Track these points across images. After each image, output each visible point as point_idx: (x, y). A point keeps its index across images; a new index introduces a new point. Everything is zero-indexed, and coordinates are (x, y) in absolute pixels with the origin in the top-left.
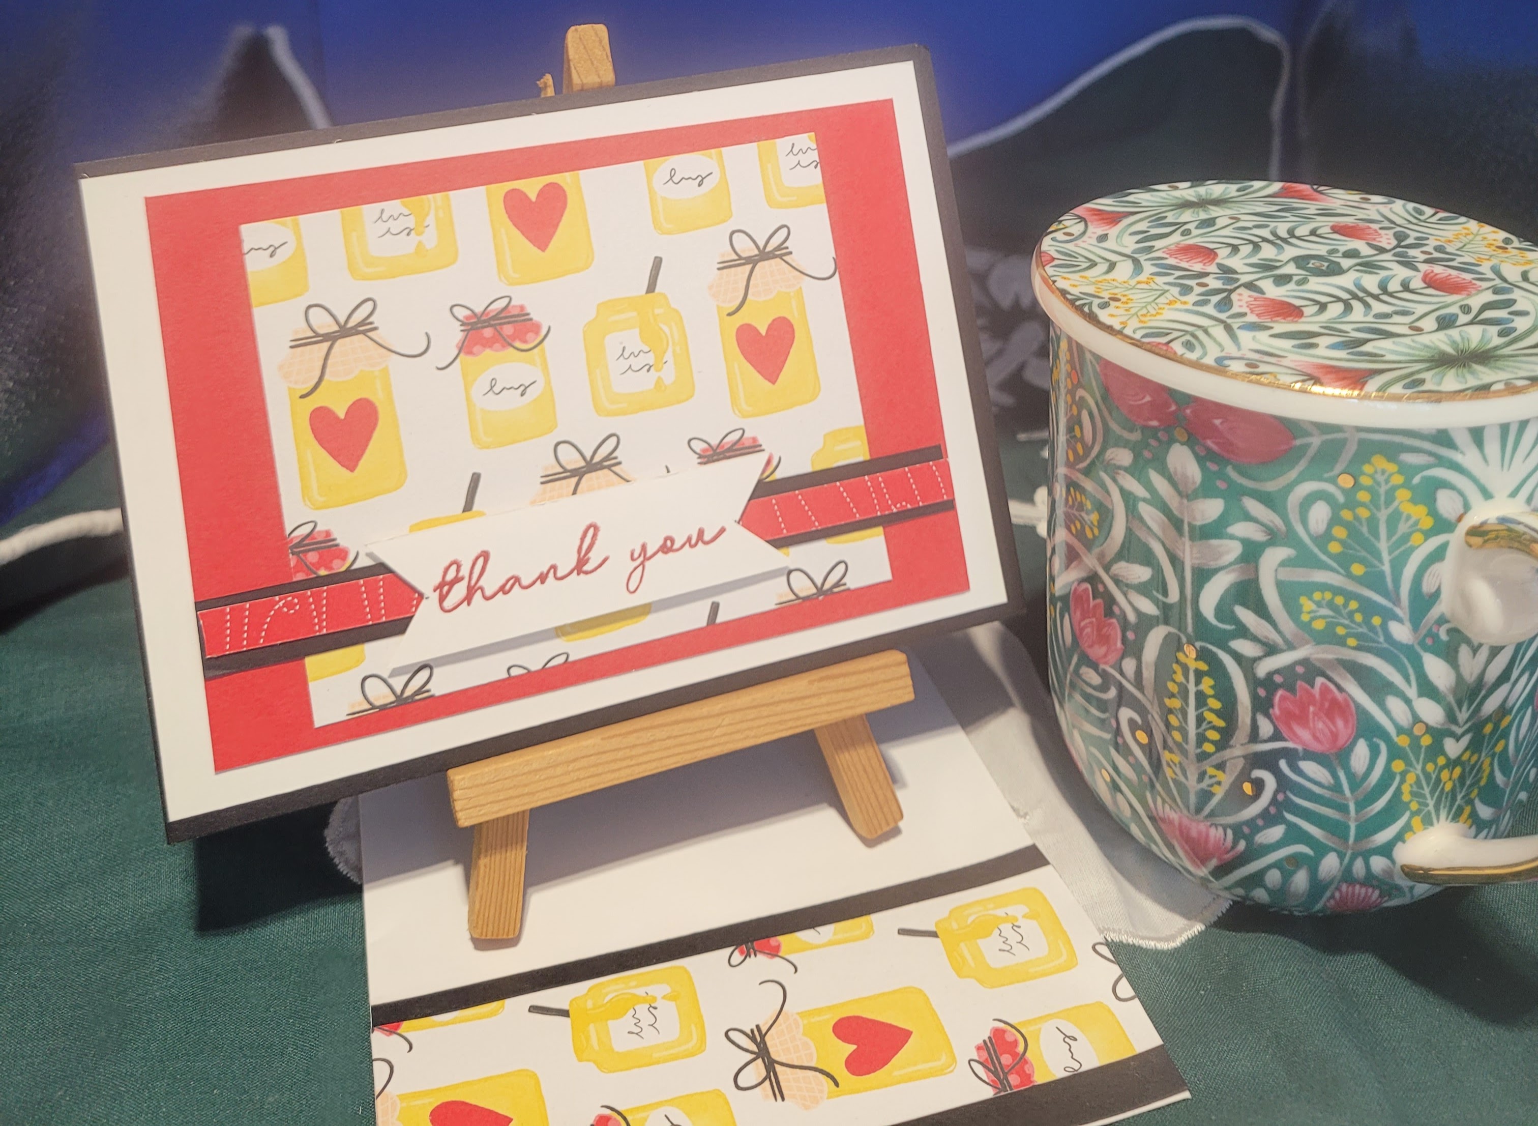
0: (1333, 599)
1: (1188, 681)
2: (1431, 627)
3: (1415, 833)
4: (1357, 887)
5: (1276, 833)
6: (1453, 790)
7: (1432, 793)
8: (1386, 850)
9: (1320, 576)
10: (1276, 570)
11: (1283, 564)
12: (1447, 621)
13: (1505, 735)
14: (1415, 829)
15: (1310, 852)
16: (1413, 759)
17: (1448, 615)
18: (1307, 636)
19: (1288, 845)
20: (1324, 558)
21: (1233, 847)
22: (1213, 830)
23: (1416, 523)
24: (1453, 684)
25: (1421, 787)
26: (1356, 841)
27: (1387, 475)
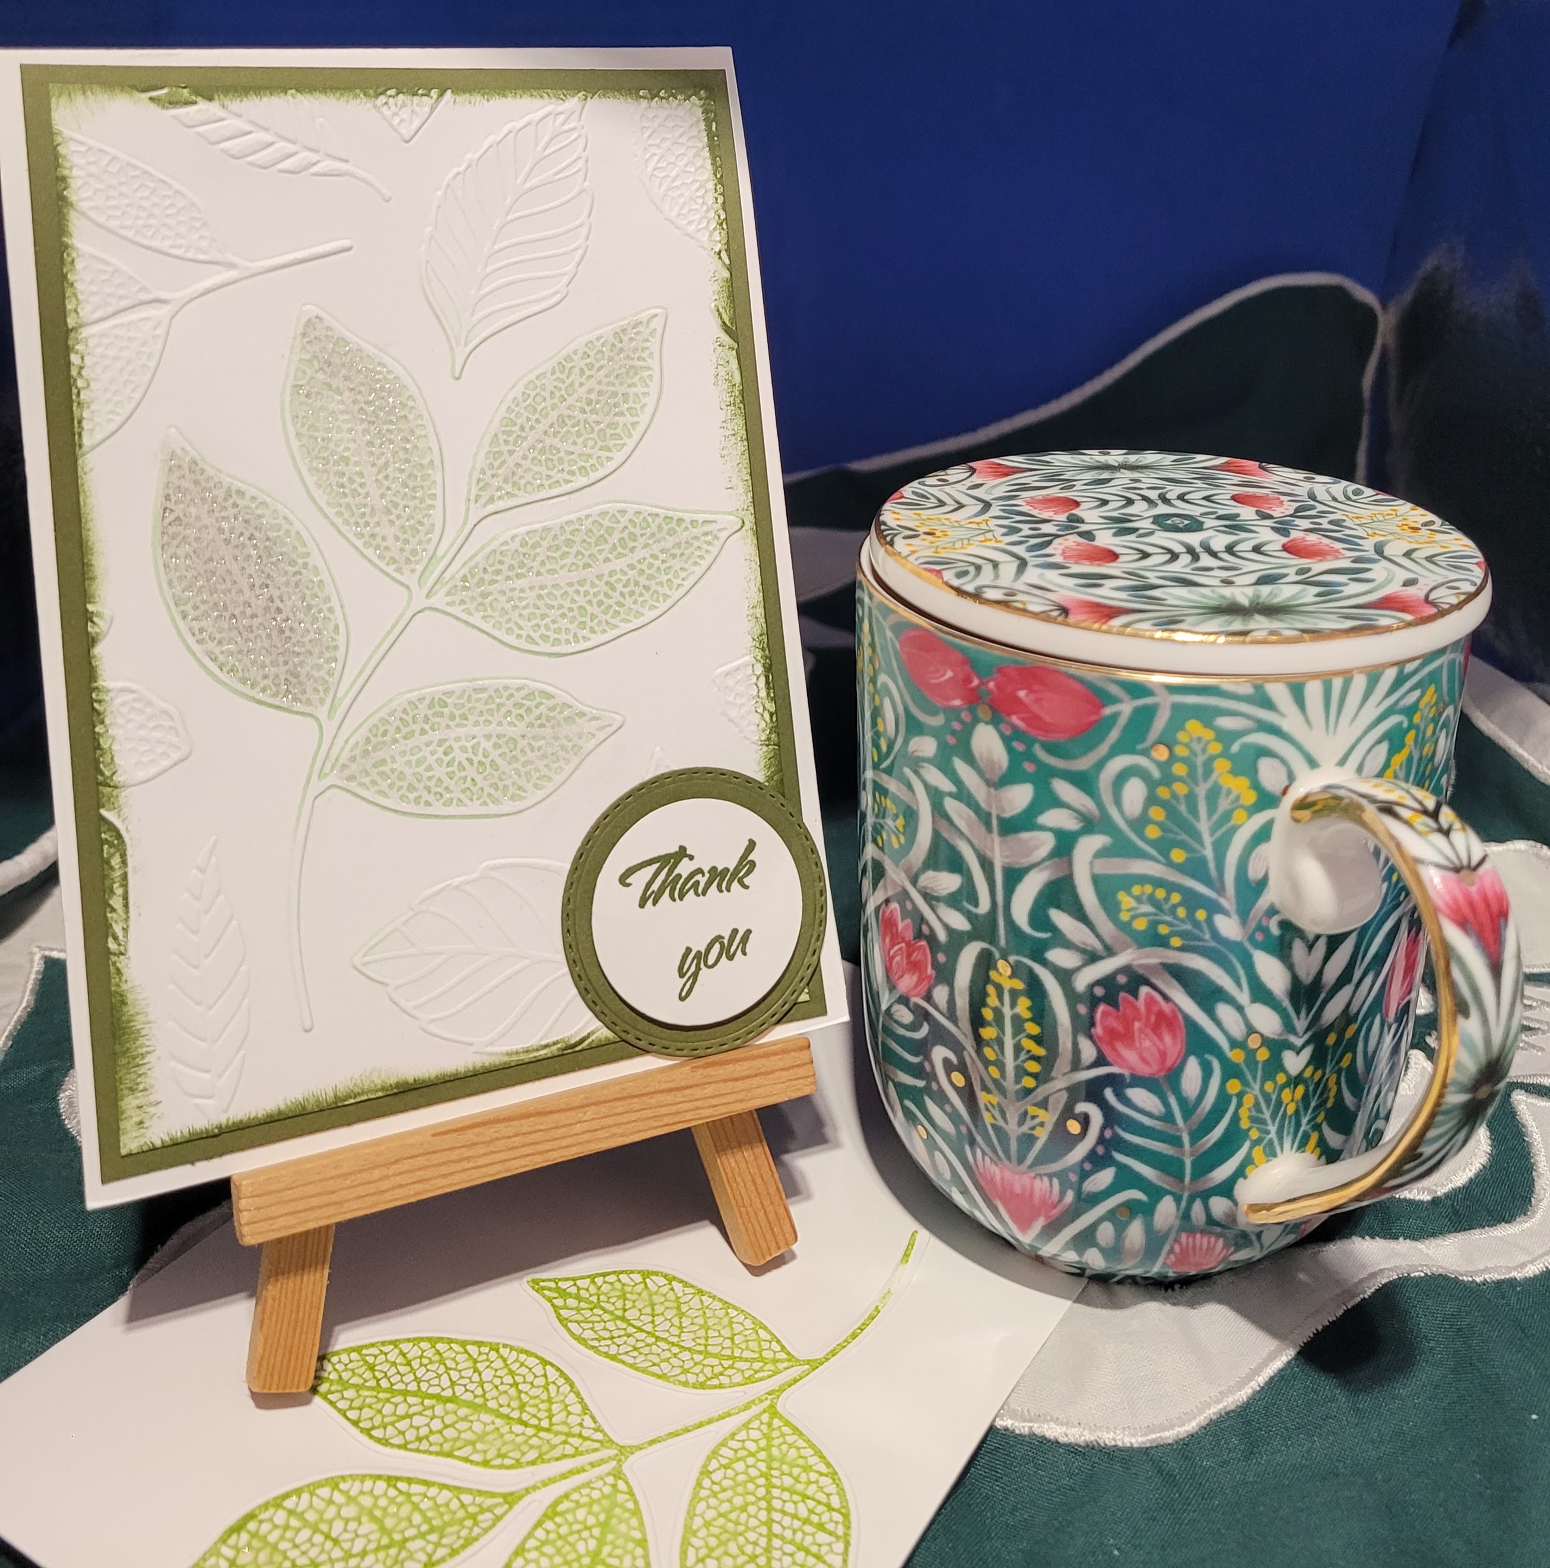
0: (1153, 893)
1: (1002, 1003)
2: (1261, 921)
3: (1257, 1167)
4: (1198, 1236)
5: (1105, 1178)
6: (1297, 1112)
7: (1273, 1118)
9: (1140, 867)
10: (1092, 863)
11: (1102, 853)
12: (1278, 913)
13: (1352, 1046)
14: (1257, 1162)
15: (1144, 1198)
16: (1249, 1077)
17: (1278, 906)
18: (1129, 940)
19: (1121, 1192)
20: (1141, 844)
21: (1060, 1200)
22: (1037, 1183)
23: (1238, 798)
24: (1289, 986)
25: (1260, 1111)
26: (1193, 1180)
27: (1203, 743)
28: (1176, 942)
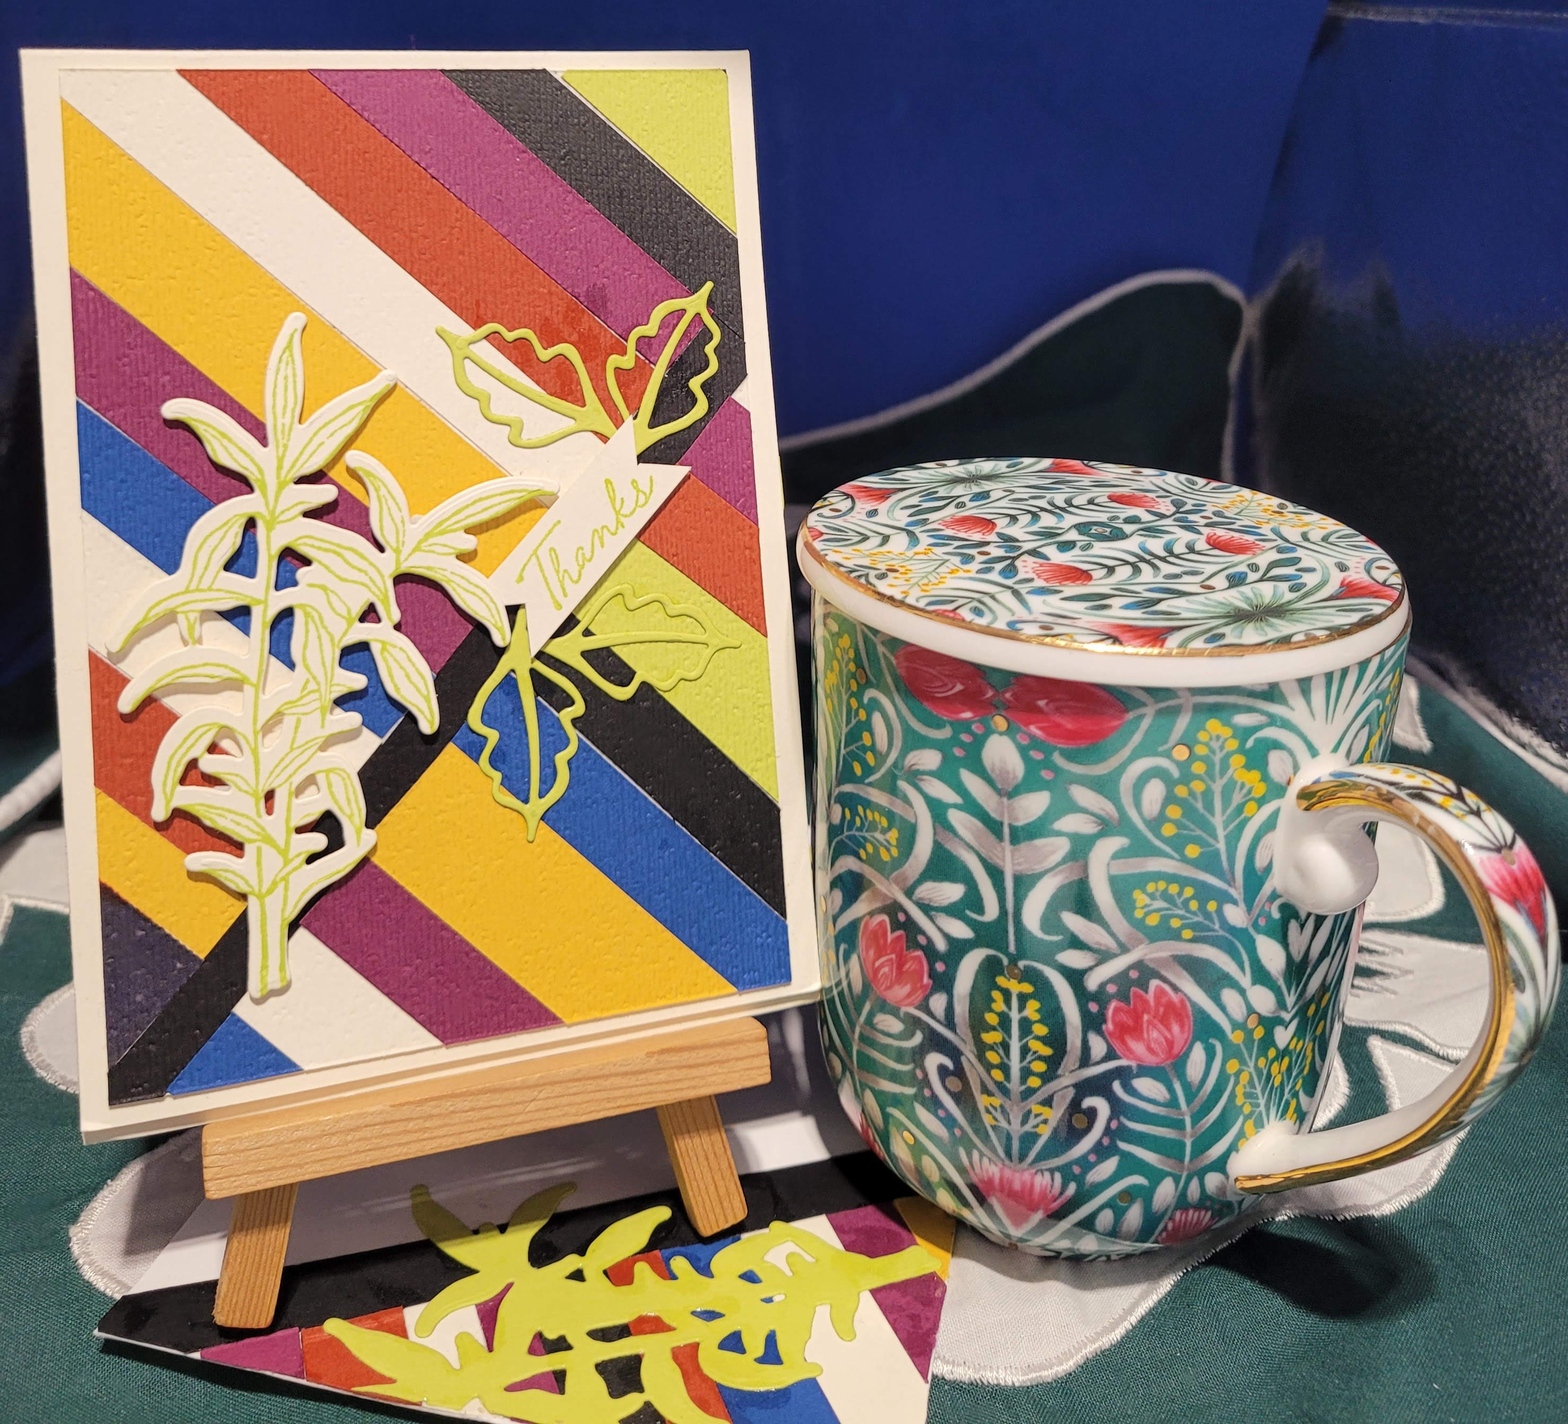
0: (1166, 889)
1: (1010, 1008)
2: (1264, 906)
3: (1247, 1139)
4: (1191, 1212)
5: (1109, 1166)
6: (1282, 1083)
7: (1263, 1091)
9: (1155, 865)
10: (1108, 864)
11: (1118, 855)
12: (1280, 896)
13: (1325, 1014)
14: (1247, 1135)
15: (1144, 1182)
16: (1246, 1056)
17: (1280, 890)
18: (1140, 935)
19: (1122, 1178)
20: (1158, 843)
21: (1061, 1193)
22: (1038, 1178)
23: (1250, 792)
24: (1284, 965)
25: (1253, 1087)
26: (1191, 1160)
27: (1221, 740)
28: (1187, 934)
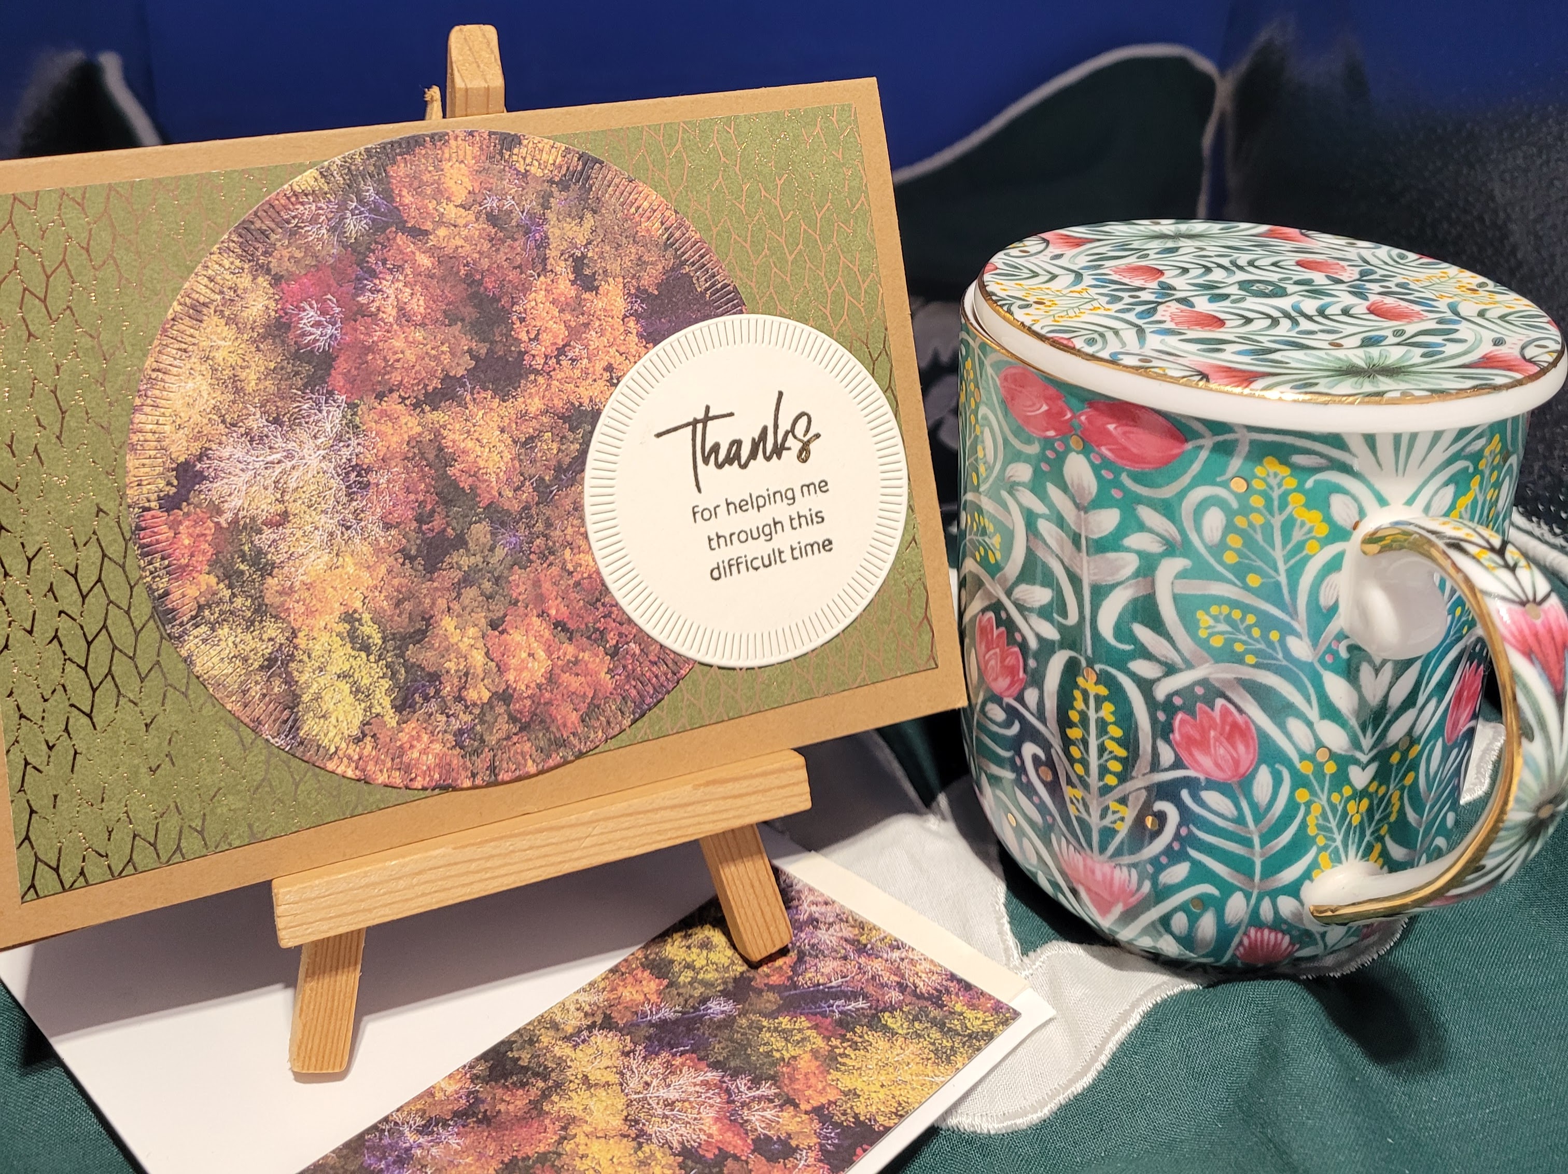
0: (1230, 613)
1: (1088, 707)
2: (1330, 644)
3: (1323, 872)
4: (1266, 932)
5: (1178, 872)
6: (1361, 823)
7: (1339, 828)
8: (1294, 890)
9: (1217, 589)
10: (1173, 583)
11: (1181, 575)
12: (1347, 637)
13: (1414, 767)
14: (1322, 867)
15: (1216, 892)
16: (1317, 788)
17: (1347, 631)
18: (1206, 655)
19: (1194, 886)
20: (1219, 568)
21: (1138, 889)
22: (1117, 872)
23: (1310, 530)
24: (1356, 706)
25: (1327, 820)
26: (1261, 879)
27: (1279, 478)
